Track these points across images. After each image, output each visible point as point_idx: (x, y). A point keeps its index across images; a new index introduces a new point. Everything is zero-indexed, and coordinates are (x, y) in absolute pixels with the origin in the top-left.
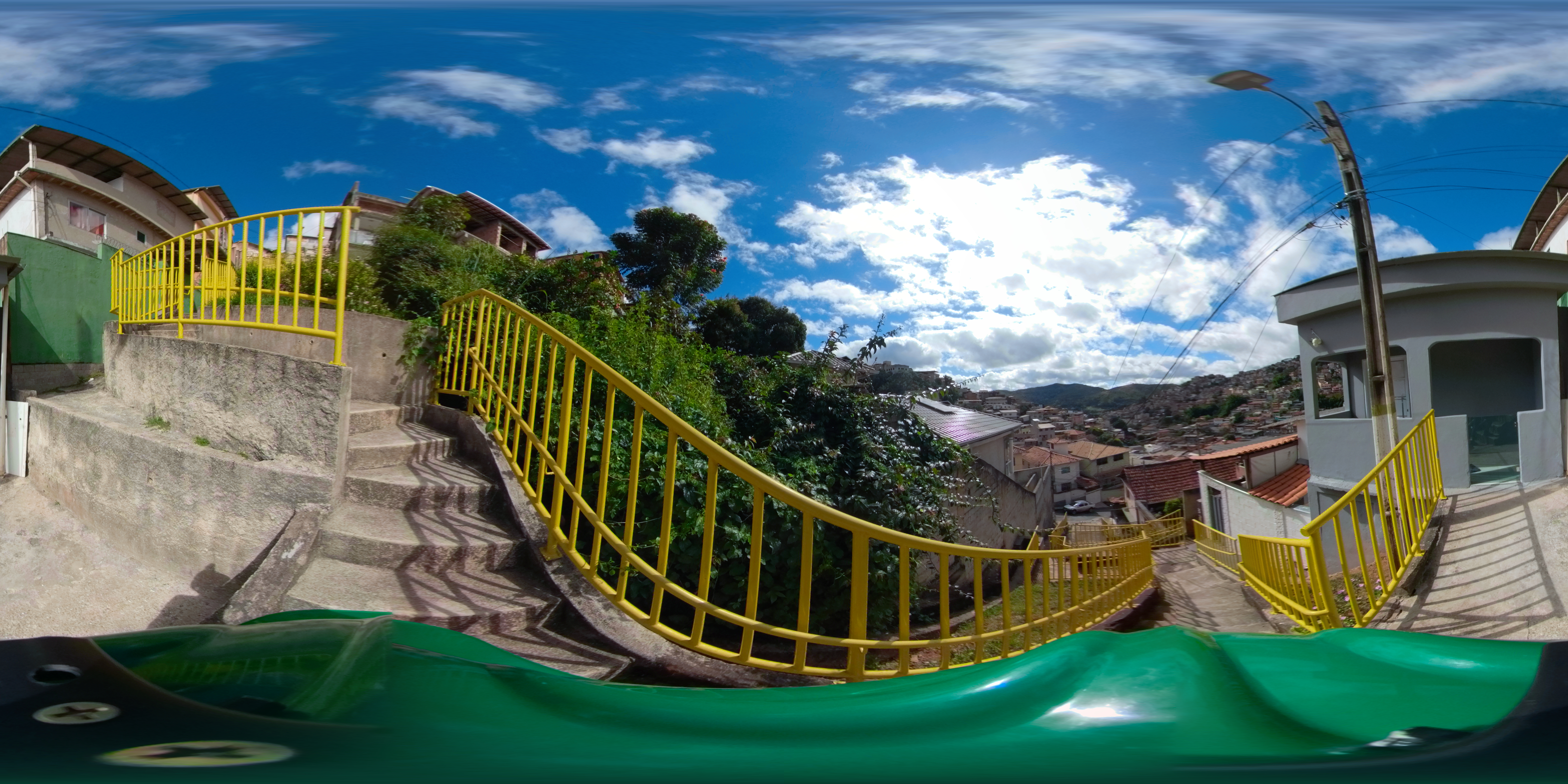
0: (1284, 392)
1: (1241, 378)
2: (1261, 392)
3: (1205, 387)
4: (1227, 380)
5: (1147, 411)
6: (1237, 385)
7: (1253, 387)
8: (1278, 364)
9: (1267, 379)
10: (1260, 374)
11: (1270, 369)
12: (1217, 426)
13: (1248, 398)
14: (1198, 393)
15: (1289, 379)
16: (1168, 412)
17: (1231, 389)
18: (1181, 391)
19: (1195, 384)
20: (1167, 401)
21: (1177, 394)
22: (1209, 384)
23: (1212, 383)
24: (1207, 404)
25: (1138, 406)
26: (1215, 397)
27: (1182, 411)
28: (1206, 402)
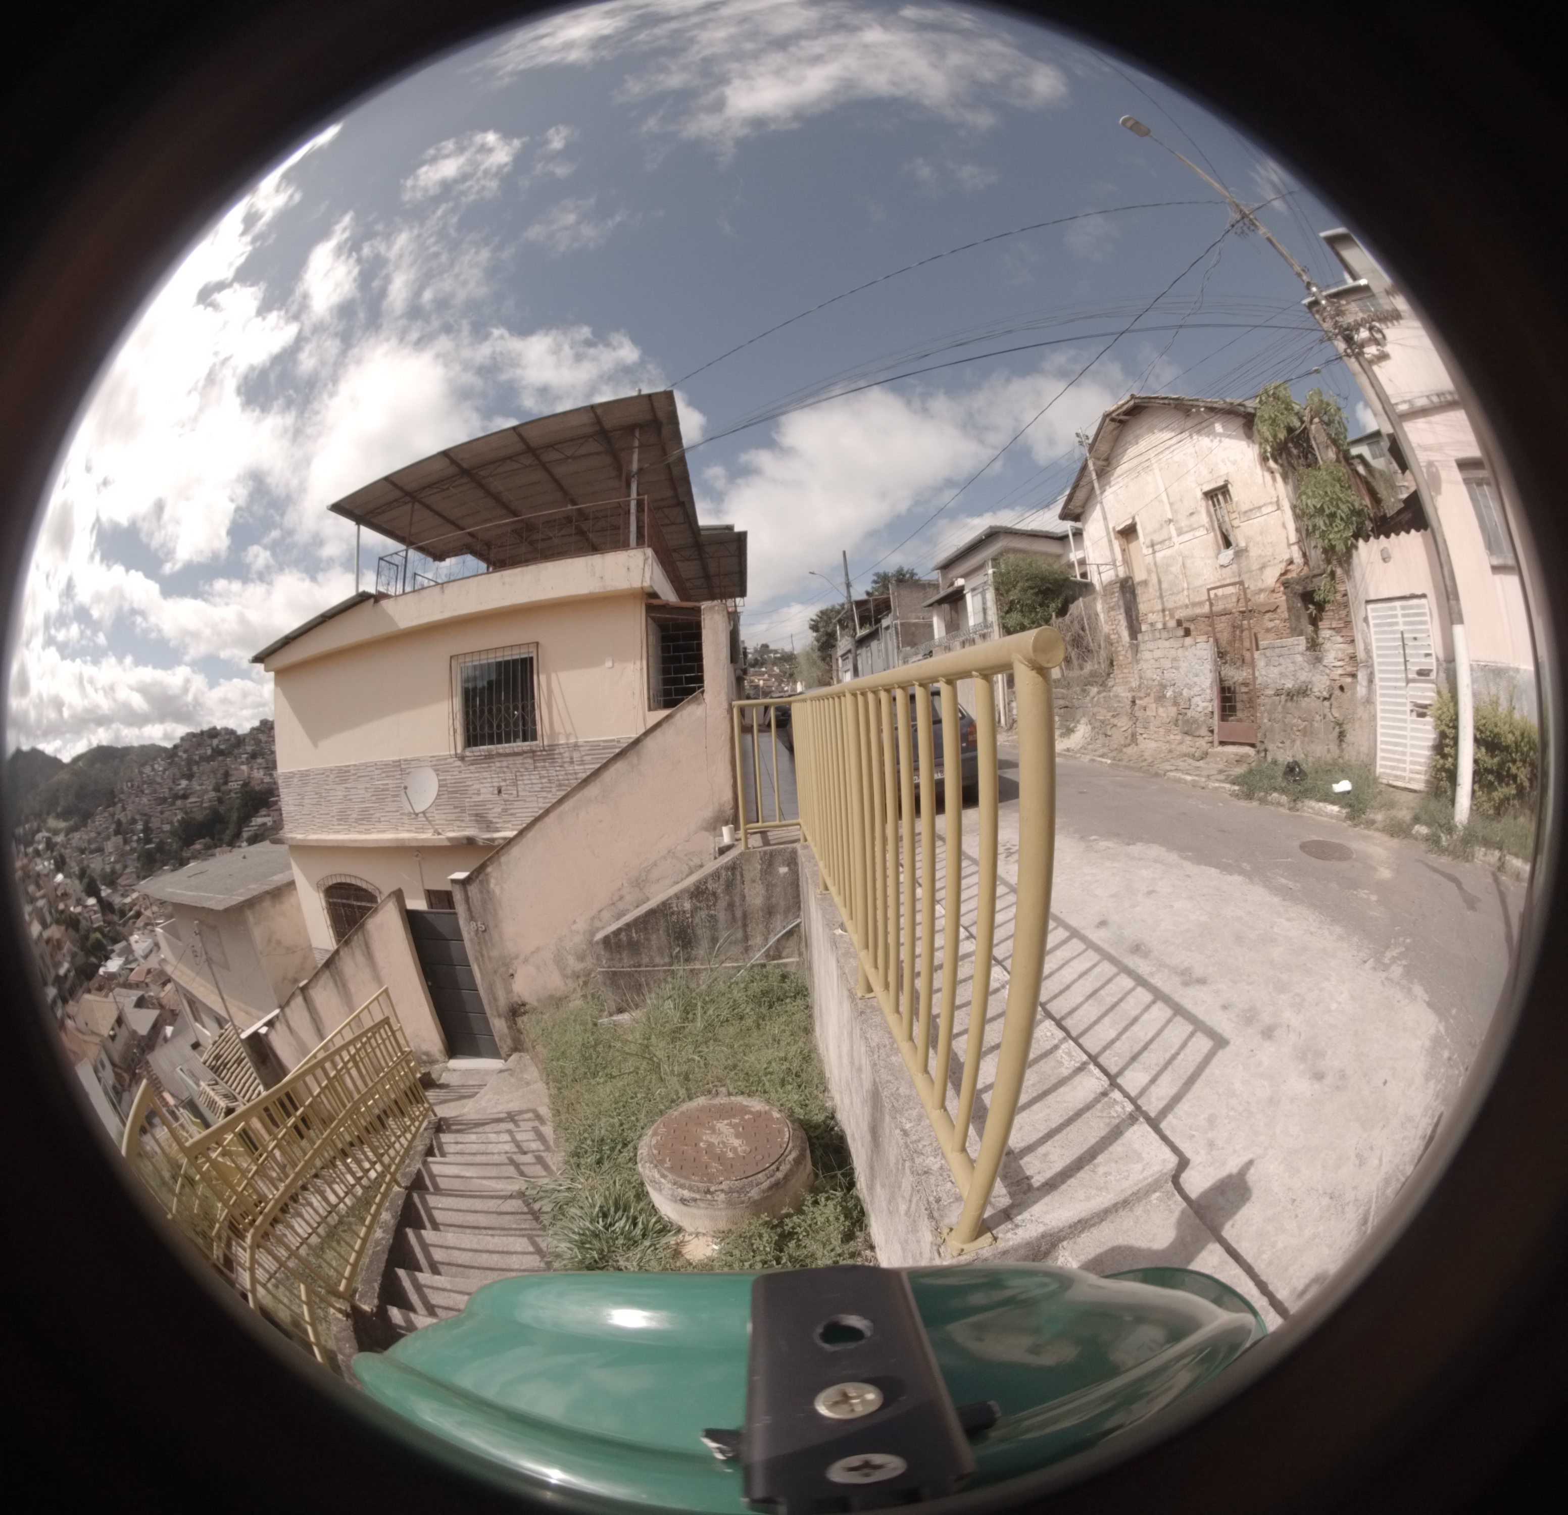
5: (120, 827)
16: (148, 832)
17: (244, 767)
18: (165, 770)
19: (186, 751)
20: (145, 800)
21: (158, 779)
22: (209, 752)
23: (213, 749)
24: (205, 808)
25: (106, 814)
26: (217, 789)
27: (167, 827)
28: (202, 802)
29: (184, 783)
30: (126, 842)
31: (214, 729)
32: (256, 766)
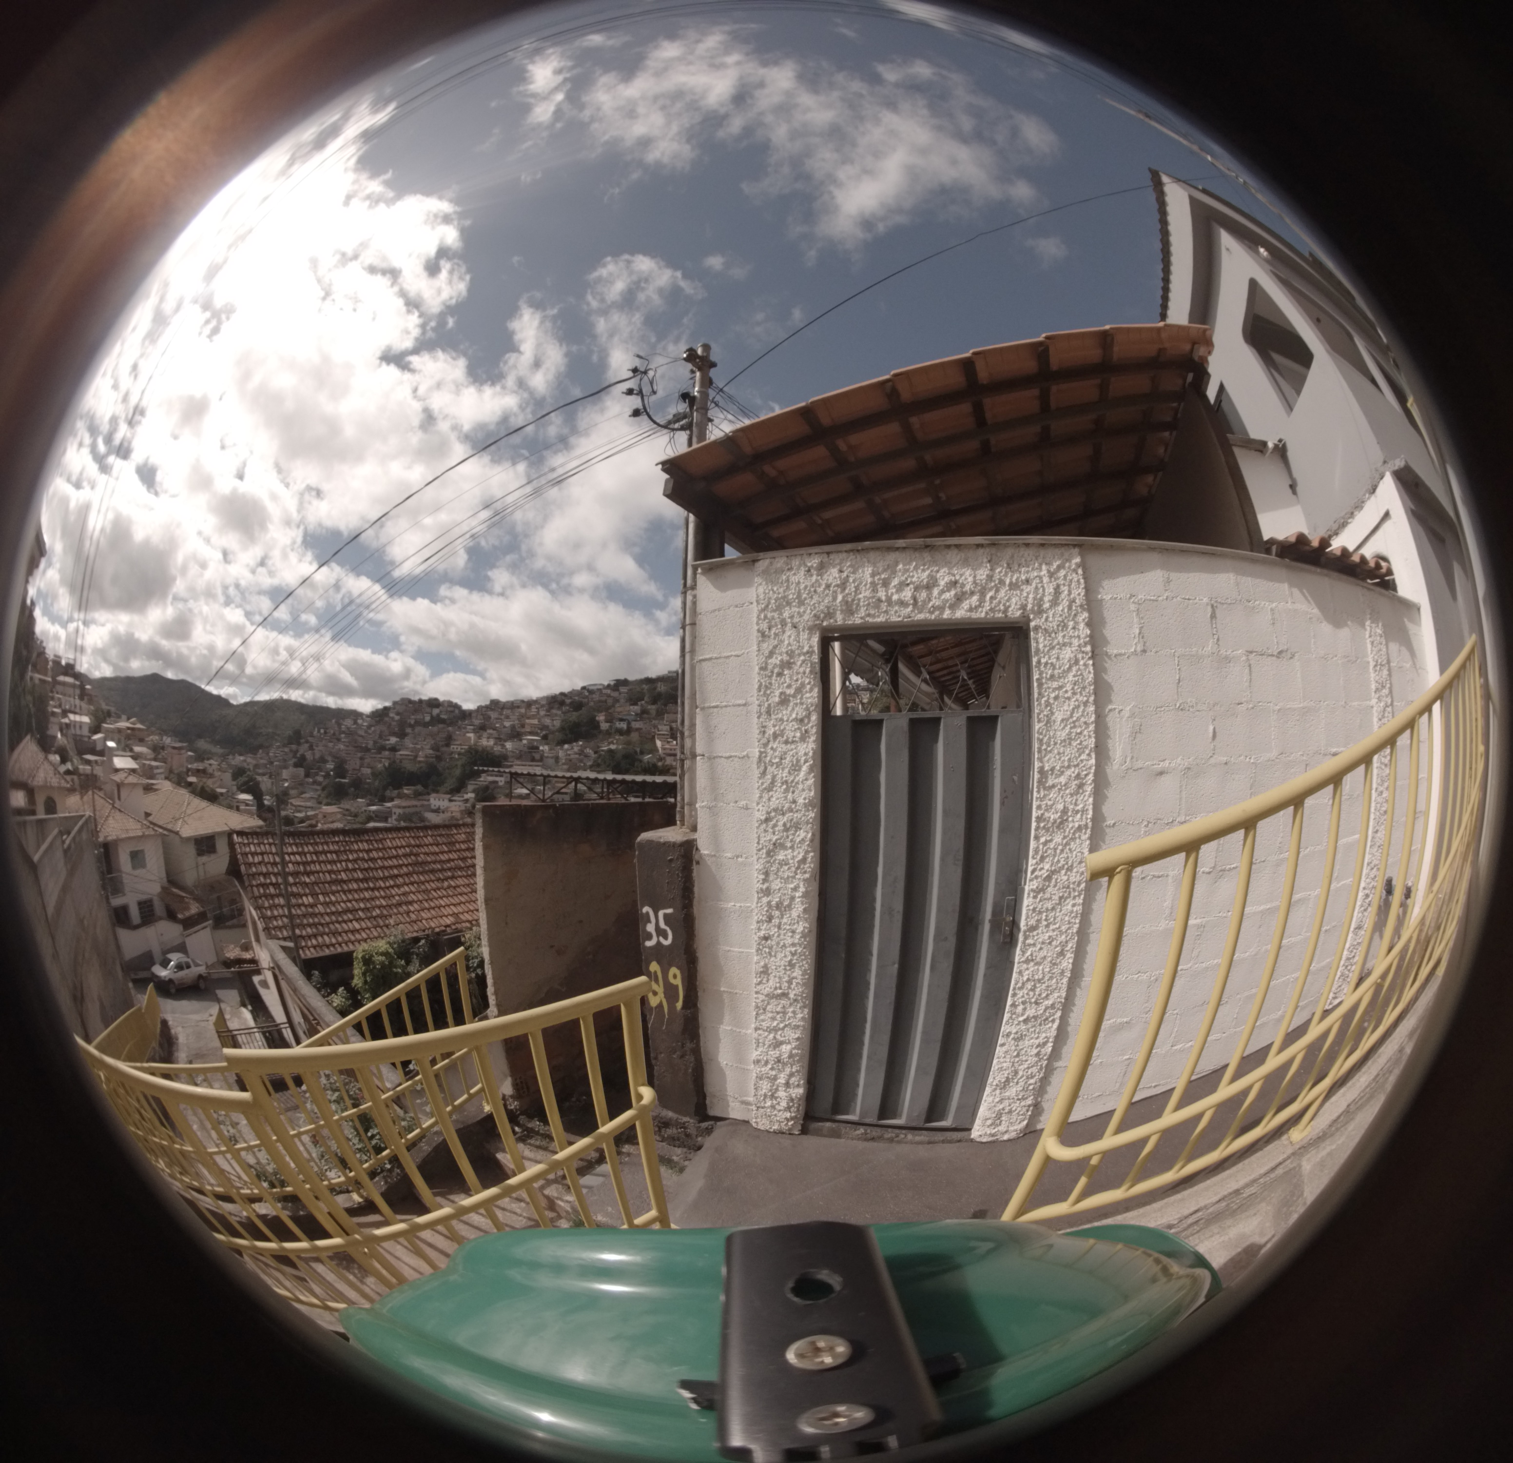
0: (581, 752)
1: (493, 715)
2: (533, 748)
3: (418, 723)
4: (465, 715)
5: (301, 762)
6: (483, 728)
7: (516, 735)
8: (573, 693)
9: (547, 721)
10: (534, 709)
11: (556, 701)
12: (437, 811)
13: (505, 757)
14: (402, 735)
15: (595, 725)
16: (340, 771)
17: (471, 735)
18: (369, 727)
19: (398, 714)
20: (342, 747)
21: (361, 733)
22: (428, 718)
23: (432, 717)
24: (420, 762)
25: (286, 750)
26: (436, 748)
27: (367, 771)
28: (416, 757)
29: (393, 740)
30: (307, 775)
31: (436, 700)
32: (485, 735)
